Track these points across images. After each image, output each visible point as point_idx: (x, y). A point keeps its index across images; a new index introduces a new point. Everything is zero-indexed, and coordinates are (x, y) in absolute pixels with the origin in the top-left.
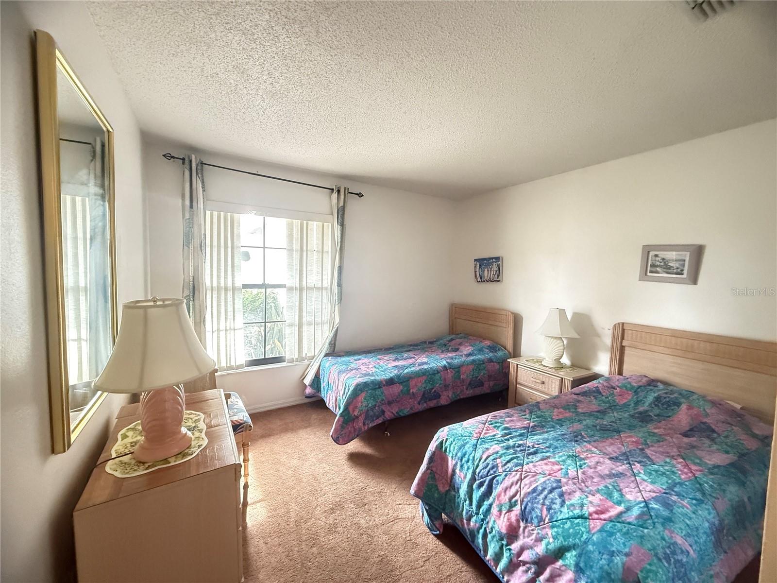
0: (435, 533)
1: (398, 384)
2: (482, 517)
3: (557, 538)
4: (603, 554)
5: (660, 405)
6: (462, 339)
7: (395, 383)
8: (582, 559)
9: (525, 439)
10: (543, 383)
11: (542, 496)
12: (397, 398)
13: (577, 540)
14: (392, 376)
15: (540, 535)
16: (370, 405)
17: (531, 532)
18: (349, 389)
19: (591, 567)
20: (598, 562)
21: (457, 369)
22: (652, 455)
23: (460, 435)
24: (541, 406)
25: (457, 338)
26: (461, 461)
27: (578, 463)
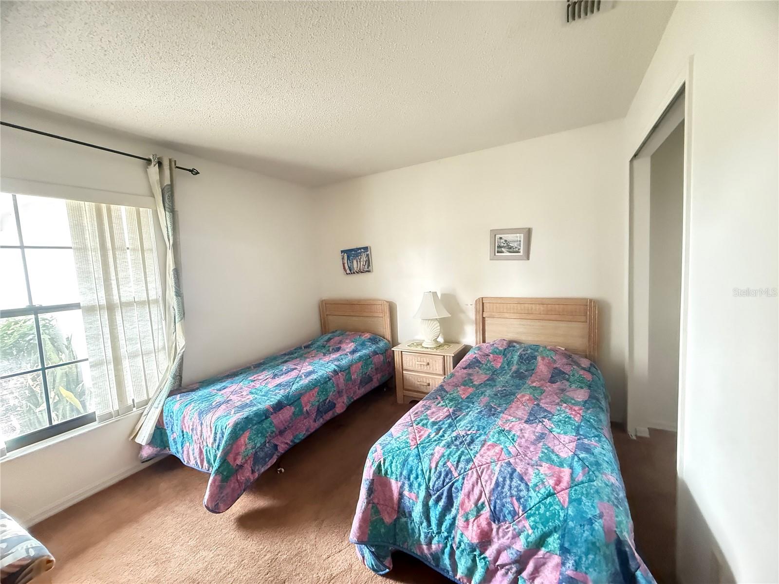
0: (384, 572)
1: (288, 406)
2: (446, 534)
3: (536, 527)
4: (584, 525)
5: (523, 361)
6: (340, 337)
7: (285, 407)
8: (566, 539)
9: (455, 428)
10: (428, 364)
11: (507, 487)
12: (290, 423)
13: (556, 521)
14: (278, 398)
15: (517, 531)
16: (258, 445)
17: (506, 530)
18: (223, 433)
19: (576, 543)
20: (582, 536)
21: (346, 370)
22: (547, 407)
23: (397, 449)
24: (447, 388)
25: (335, 336)
26: (409, 479)
27: (509, 437)
